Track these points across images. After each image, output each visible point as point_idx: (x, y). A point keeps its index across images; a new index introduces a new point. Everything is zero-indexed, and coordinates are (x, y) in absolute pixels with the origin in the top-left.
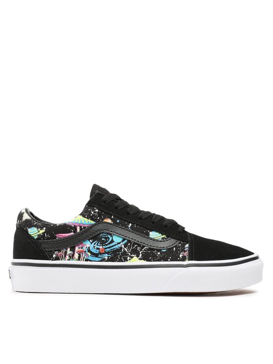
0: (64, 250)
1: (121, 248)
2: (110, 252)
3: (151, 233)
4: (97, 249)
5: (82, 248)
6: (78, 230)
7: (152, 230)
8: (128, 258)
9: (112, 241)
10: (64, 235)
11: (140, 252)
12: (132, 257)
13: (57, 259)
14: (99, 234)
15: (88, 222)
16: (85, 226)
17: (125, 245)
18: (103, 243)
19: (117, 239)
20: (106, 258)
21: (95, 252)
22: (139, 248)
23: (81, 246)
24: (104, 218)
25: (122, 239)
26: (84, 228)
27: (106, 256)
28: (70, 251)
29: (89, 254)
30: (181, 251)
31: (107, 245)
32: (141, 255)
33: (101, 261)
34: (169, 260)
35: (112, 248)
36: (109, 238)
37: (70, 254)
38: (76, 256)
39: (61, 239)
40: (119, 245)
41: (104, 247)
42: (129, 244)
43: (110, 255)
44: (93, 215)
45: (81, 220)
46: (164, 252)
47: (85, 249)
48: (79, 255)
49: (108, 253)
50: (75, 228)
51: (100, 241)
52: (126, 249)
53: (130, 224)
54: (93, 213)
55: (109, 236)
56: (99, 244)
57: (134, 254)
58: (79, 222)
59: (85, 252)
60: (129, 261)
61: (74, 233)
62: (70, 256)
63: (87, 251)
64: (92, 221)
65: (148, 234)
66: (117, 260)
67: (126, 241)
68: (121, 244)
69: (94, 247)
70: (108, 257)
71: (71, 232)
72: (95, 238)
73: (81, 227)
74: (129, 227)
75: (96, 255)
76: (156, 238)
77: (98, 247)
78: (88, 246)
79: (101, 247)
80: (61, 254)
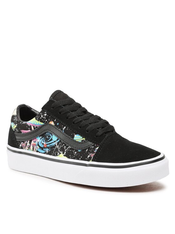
0: (26, 142)
1: (55, 145)
2: (50, 147)
3: (75, 136)
4: (43, 144)
5: (35, 142)
6: (33, 129)
7: (76, 134)
8: (58, 154)
9: (52, 140)
10: (25, 131)
11: (65, 150)
12: (60, 153)
13: (22, 148)
14: (46, 133)
15: (39, 123)
16: (36, 126)
17: (58, 143)
18: (47, 140)
19: (54, 138)
20: (47, 151)
21: (41, 146)
22: (65, 147)
23: (35, 140)
24: (50, 121)
25: (57, 138)
26: (37, 127)
27: (47, 150)
28: (29, 143)
29: (38, 147)
30: (91, 153)
31: (48, 142)
32: (65, 153)
33: (44, 153)
34: (80, 159)
35: (51, 145)
36: (50, 137)
37: (28, 145)
38: (31, 147)
39: (24, 134)
40: (55, 143)
41: (46, 143)
42: (60, 143)
43: (49, 150)
44: (42, 118)
45: (34, 121)
46: (79, 152)
47: (36, 143)
48: (33, 147)
49: (48, 148)
50: (30, 127)
51: (45, 138)
52: (58, 147)
53: (65, 127)
54: (42, 116)
55: (51, 135)
56: (44, 141)
57: (62, 151)
58: (33, 123)
59: (36, 145)
60: (58, 156)
61: (31, 130)
62: (28, 147)
63: (37, 145)
64: (41, 123)
65: (73, 137)
66: (52, 154)
67: (59, 140)
68: (56, 142)
69: (41, 142)
70: (48, 151)
71: (28, 130)
72: (43, 135)
73: (34, 127)
74: (64, 129)
75: (42, 148)
76: (77, 140)
77: (43, 143)
78: (38, 141)
79: (45, 143)
80: (24, 145)
